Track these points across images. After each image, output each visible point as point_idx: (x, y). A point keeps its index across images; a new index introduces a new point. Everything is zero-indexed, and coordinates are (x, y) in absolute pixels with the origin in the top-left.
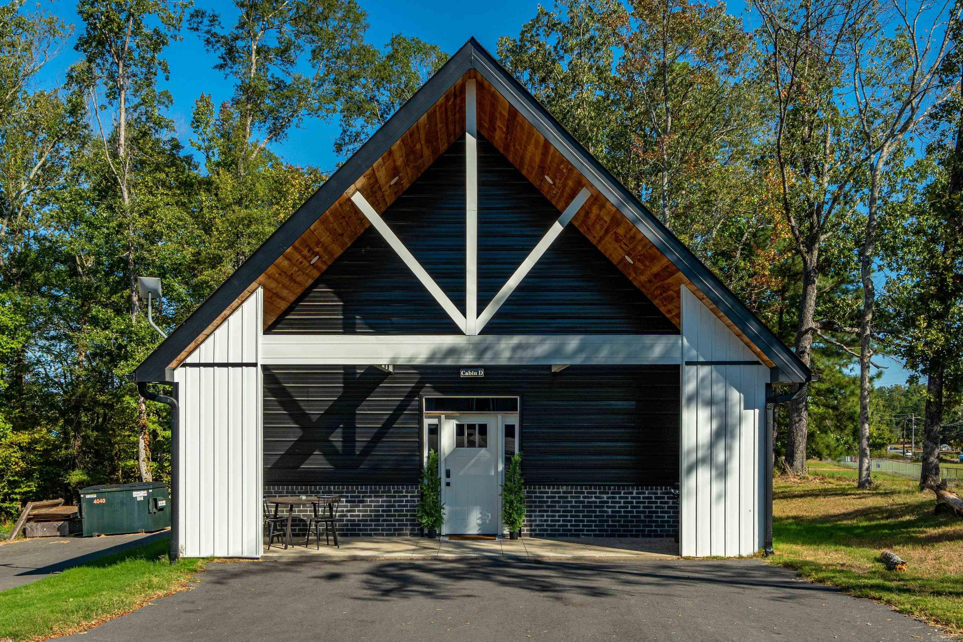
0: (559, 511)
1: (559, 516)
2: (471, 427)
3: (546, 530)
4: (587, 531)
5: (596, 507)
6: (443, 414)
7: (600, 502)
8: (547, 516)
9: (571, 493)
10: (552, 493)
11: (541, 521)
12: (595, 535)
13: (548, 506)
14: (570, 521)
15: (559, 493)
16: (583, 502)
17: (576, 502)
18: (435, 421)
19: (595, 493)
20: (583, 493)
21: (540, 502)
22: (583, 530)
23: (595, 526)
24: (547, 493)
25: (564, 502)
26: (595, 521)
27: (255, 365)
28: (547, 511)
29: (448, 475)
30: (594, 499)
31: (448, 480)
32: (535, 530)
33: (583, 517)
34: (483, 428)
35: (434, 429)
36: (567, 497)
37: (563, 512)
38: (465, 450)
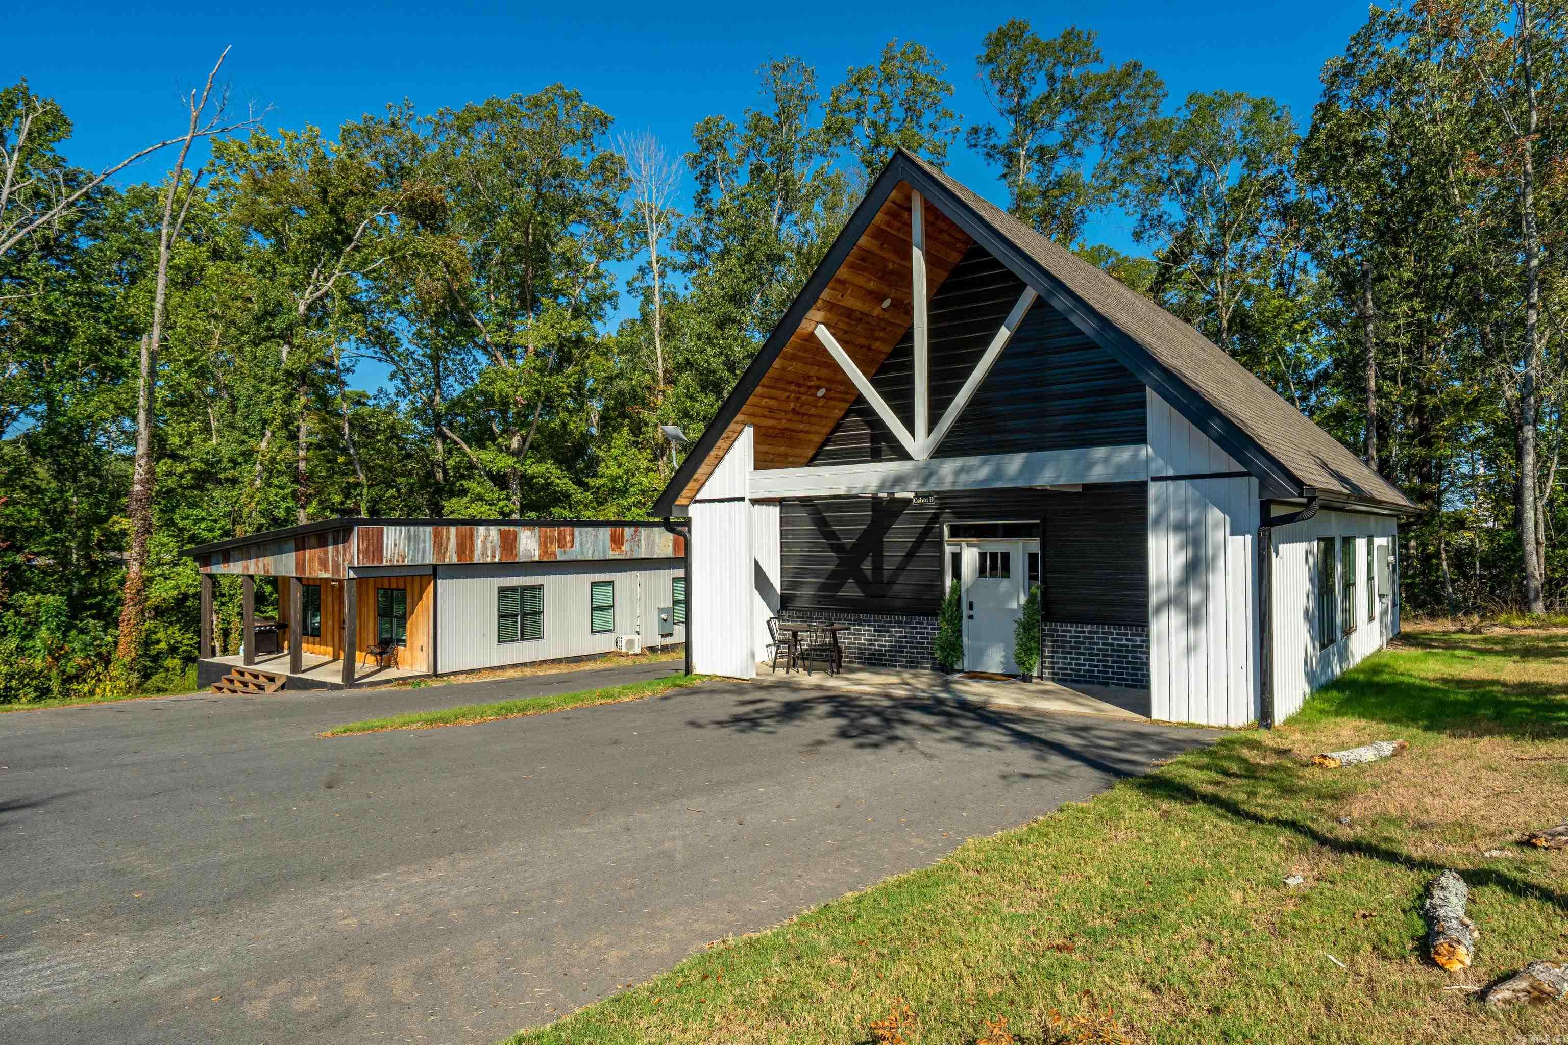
0: (1084, 654)
1: (1085, 660)
2: (994, 556)
3: (1070, 675)
4: (1118, 679)
5: (1127, 651)
6: (963, 542)
7: (1133, 646)
8: (1072, 659)
9: (1097, 633)
10: (1076, 632)
11: (1064, 663)
12: (1127, 686)
13: (1071, 647)
14: (1098, 666)
15: (1084, 632)
16: (1112, 645)
17: (1103, 644)
18: (956, 549)
19: (1126, 634)
20: (1112, 634)
21: (1062, 642)
22: (1113, 678)
23: (1127, 674)
24: (1070, 631)
25: (1090, 644)
26: (1127, 668)
27: (743, 499)
28: (1071, 653)
29: (971, 606)
30: (1124, 642)
31: (971, 613)
32: (1057, 674)
33: (1113, 662)
34: (1006, 556)
35: (956, 558)
36: (1093, 638)
37: (1090, 654)
38: (988, 581)
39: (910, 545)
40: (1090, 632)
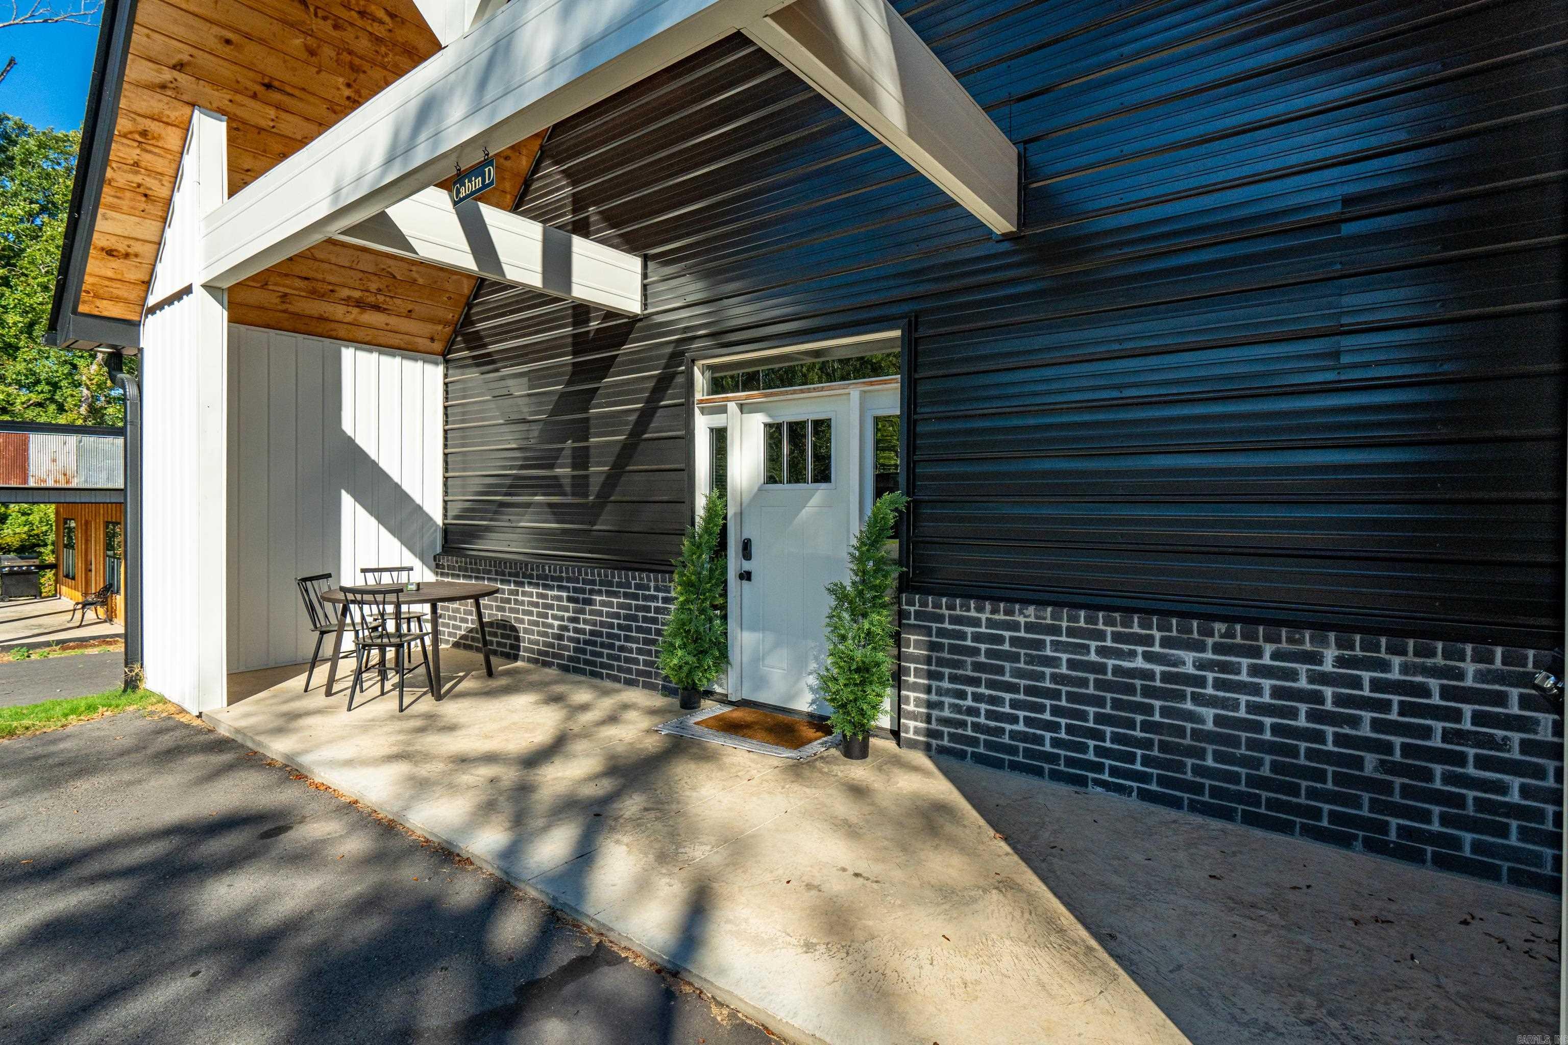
0: (1011, 688)
1: (1014, 704)
2: (796, 430)
3: (974, 742)
4: (1114, 771)
5: (1148, 692)
6: (732, 401)
7: (1167, 677)
8: (977, 698)
9: (1055, 630)
10: (991, 624)
11: (956, 708)
12: (1145, 795)
13: (978, 667)
14: (1053, 727)
15: (1015, 626)
16: (1100, 668)
17: (1072, 664)
18: (718, 421)
19: (1147, 641)
20: (1101, 636)
21: (953, 649)
22: (1099, 768)
23: (1146, 760)
24: (976, 623)
25: (1031, 660)
26: (1147, 744)
28: (976, 682)
29: (746, 549)
30: (1139, 663)
31: (747, 566)
32: (939, 735)
33: (1100, 719)
34: (822, 427)
35: (719, 437)
36: (1040, 645)
37: (1029, 691)
38: (786, 490)
39: (633, 418)
40: (1030, 627)
